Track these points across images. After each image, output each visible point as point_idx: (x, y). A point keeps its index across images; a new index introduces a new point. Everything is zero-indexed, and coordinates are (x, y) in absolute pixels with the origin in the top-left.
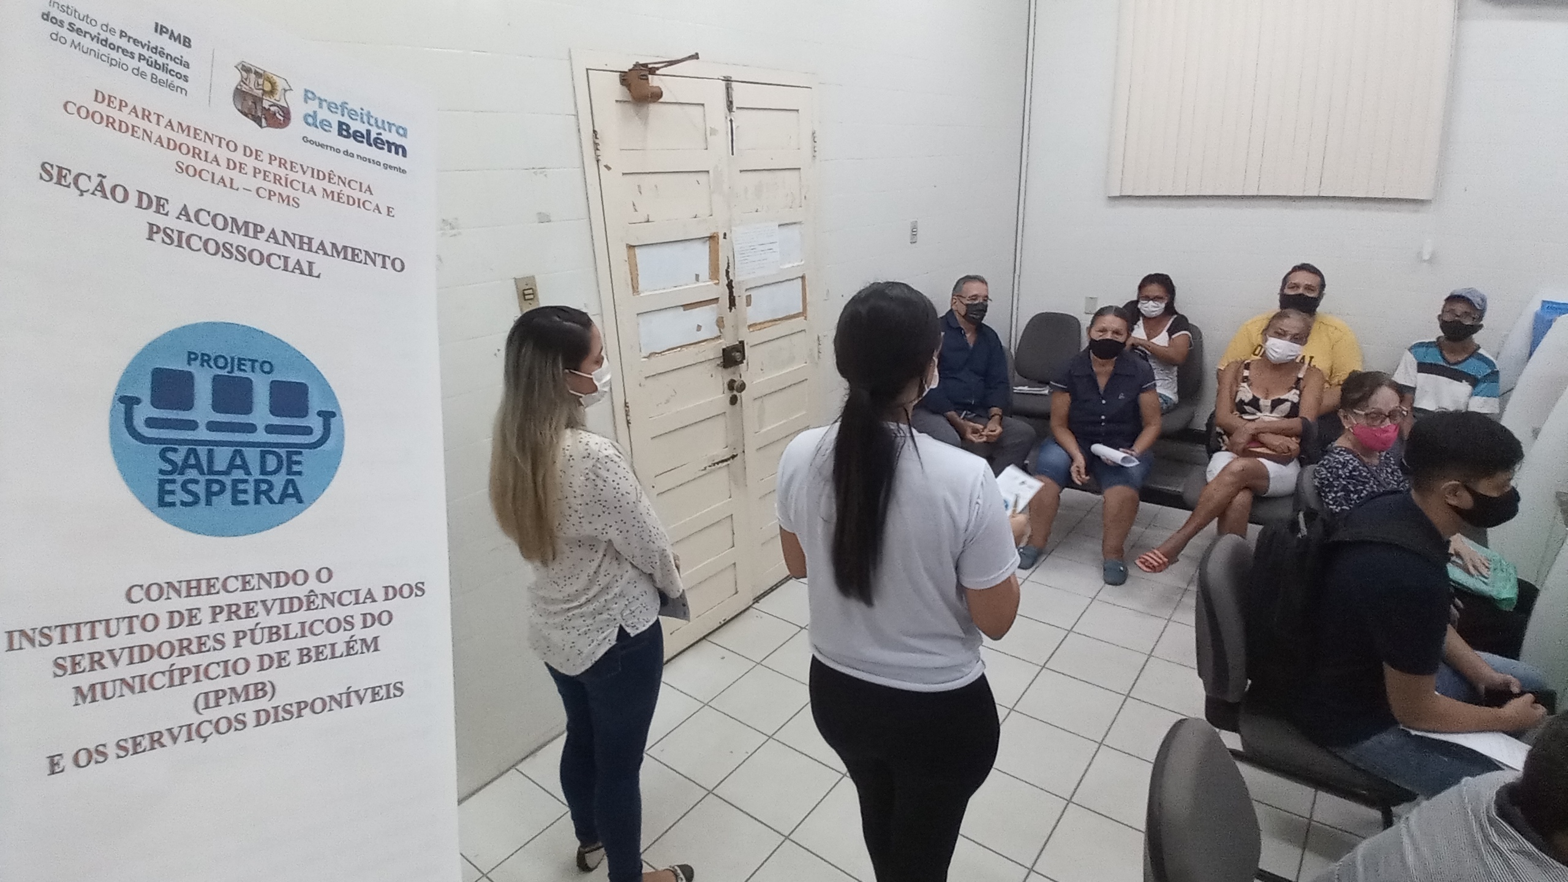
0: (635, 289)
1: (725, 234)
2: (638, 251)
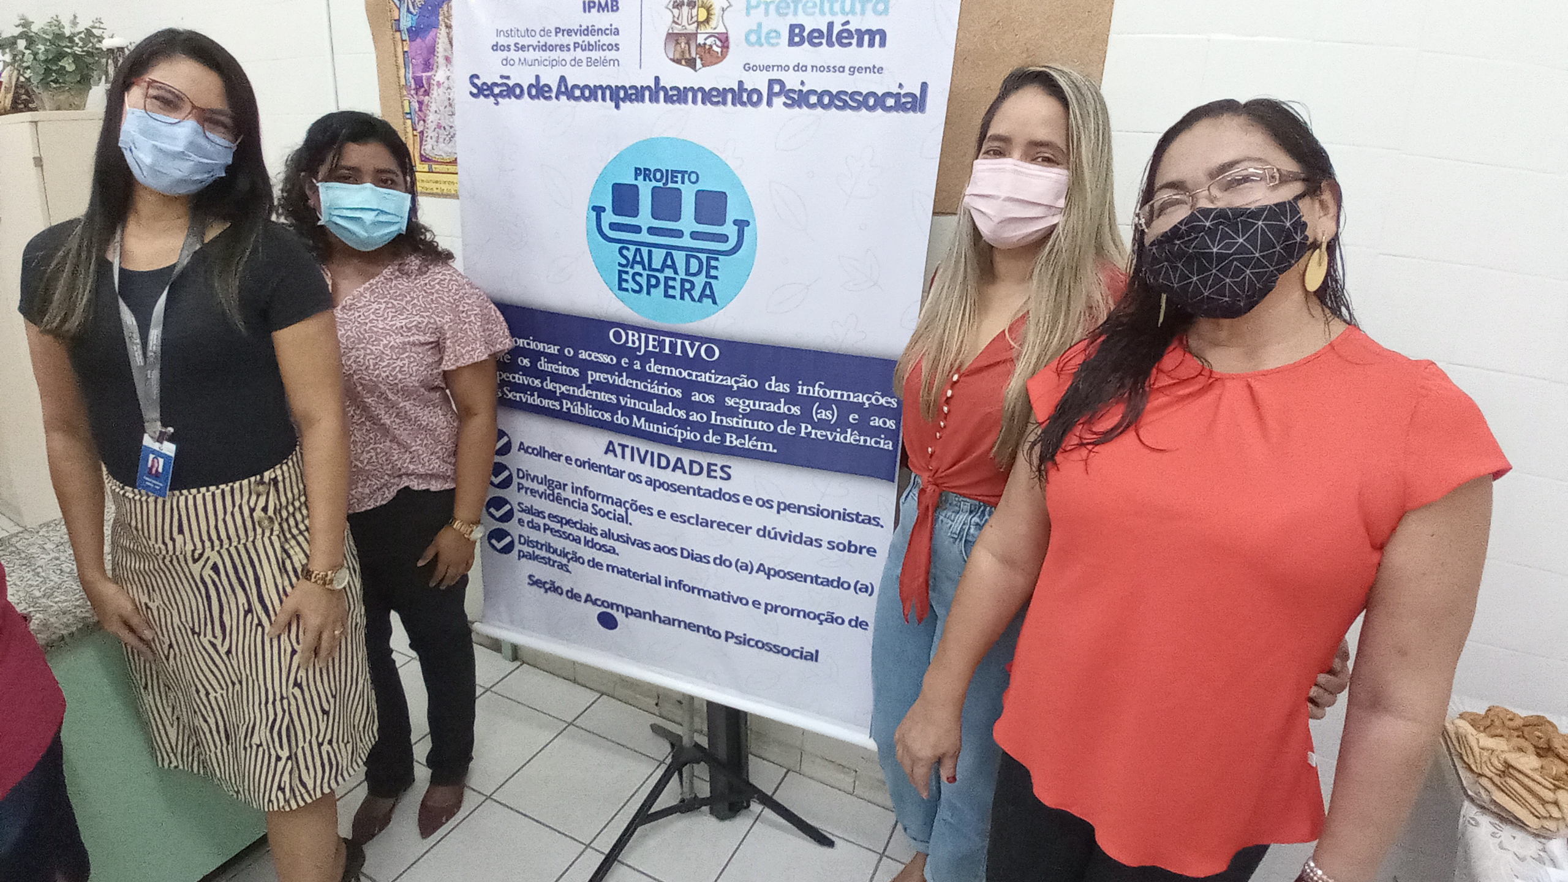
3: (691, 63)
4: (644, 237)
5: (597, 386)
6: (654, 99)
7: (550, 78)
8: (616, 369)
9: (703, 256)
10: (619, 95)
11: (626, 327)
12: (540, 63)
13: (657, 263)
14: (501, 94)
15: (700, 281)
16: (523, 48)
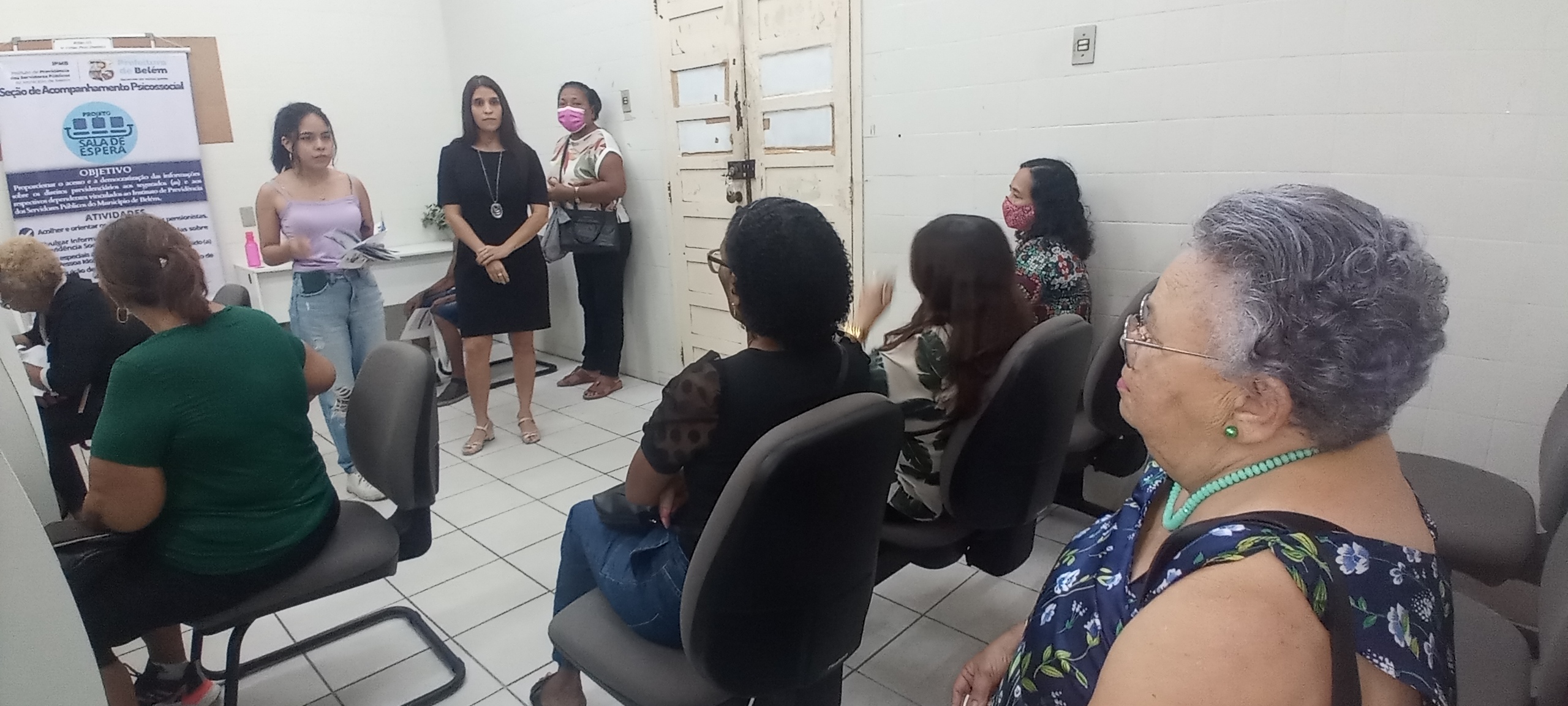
0: (677, 105)
1: (734, 60)
2: (679, 75)
3: (101, 79)
4: (91, 135)
5: (76, 195)
6: (87, 90)
7: (40, 87)
8: (87, 185)
9: (117, 138)
10: (71, 90)
11: (87, 169)
12: (34, 82)
13: (98, 143)
14: (17, 94)
15: (118, 146)
16: (25, 78)
